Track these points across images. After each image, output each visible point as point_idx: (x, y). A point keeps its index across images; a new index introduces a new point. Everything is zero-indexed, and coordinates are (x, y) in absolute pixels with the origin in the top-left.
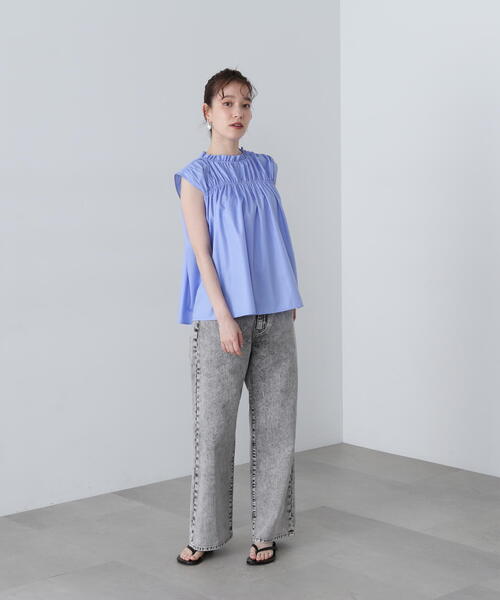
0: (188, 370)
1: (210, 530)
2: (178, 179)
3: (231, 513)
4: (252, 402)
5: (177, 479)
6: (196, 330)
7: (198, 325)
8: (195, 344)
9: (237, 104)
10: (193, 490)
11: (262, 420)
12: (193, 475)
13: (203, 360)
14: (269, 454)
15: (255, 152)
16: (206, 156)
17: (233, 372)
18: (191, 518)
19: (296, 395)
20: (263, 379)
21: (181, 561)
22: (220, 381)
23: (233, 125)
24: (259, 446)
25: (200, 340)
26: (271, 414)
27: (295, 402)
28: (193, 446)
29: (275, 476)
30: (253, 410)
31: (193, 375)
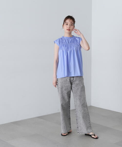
6: (57, 80)
21: (62, 135)
23: (67, 30)
31: (58, 91)
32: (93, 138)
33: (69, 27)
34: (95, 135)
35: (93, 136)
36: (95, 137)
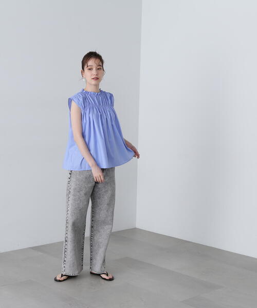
0: (65, 192)
1: (73, 266)
2: (70, 101)
3: (83, 258)
4: (93, 208)
5: (58, 242)
6: (70, 174)
7: (71, 171)
8: (69, 180)
9: (94, 69)
10: (64, 248)
11: (97, 217)
12: (64, 241)
13: (72, 188)
14: (99, 232)
15: (106, 92)
16: (84, 91)
17: (85, 194)
18: (63, 261)
19: (114, 207)
20: (99, 198)
21: (56, 280)
22: (79, 198)
23: (93, 79)
24: (95, 228)
25: (72, 179)
26: (102, 214)
27: (113, 210)
28: (65, 227)
29: (101, 243)
30: (93, 212)
31: (67, 194)
32: (105, 279)
33: (95, 74)
34: (107, 275)
35: (104, 276)
36: (107, 278)
